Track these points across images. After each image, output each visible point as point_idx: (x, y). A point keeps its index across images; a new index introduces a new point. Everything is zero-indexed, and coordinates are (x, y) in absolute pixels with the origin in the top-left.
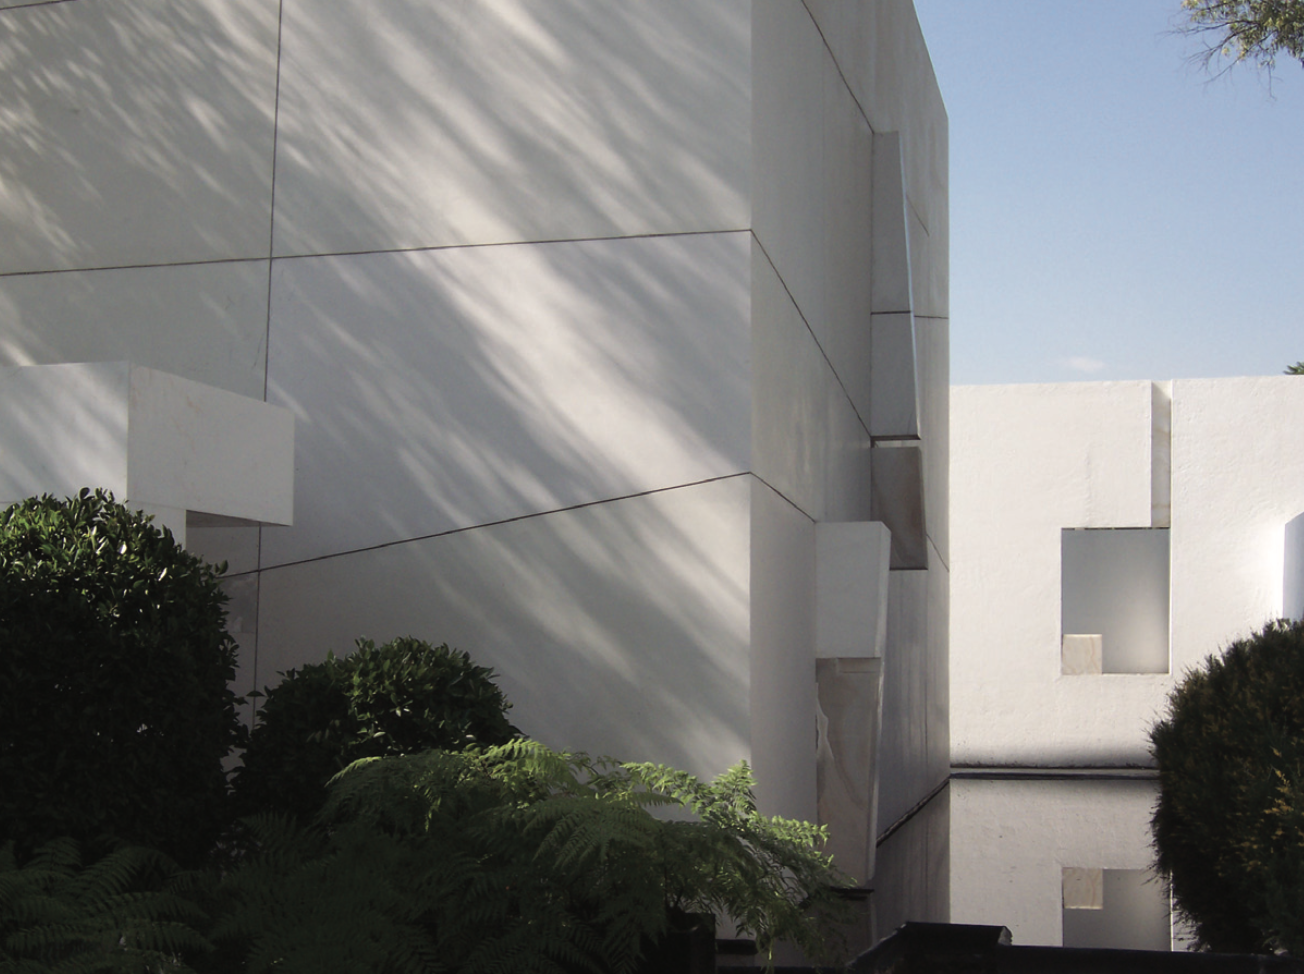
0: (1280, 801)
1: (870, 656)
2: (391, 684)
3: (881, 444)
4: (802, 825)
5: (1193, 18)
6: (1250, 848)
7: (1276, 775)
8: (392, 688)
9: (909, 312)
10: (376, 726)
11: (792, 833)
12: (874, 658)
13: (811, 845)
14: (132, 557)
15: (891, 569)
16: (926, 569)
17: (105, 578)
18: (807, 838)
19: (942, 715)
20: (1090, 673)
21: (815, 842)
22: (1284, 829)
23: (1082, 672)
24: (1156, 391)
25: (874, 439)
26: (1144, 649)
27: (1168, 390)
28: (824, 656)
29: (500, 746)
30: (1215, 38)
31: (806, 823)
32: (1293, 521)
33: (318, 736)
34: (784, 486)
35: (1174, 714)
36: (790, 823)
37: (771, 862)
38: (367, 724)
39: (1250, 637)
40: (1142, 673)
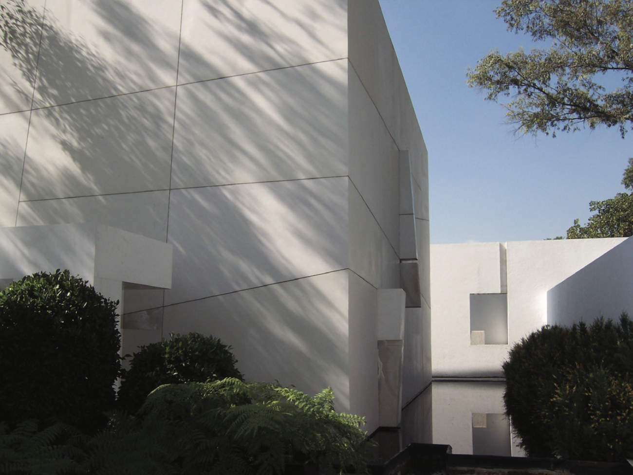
0: (556, 396)
1: (398, 339)
2: (182, 352)
3: (404, 262)
4: (354, 417)
5: (509, 119)
6: (545, 414)
7: (554, 385)
8: (182, 353)
9: (413, 214)
10: (175, 370)
11: (349, 420)
12: (400, 340)
13: (358, 426)
14: (73, 297)
15: (406, 307)
16: (420, 307)
17: (59, 306)
18: (356, 423)
19: (429, 359)
20: (480, 344)
21: (359, 425)
22: (558, 407)
23: (478, 344)
24: (501, 246)
25: (401, 260)
26: (499, 335)
27: (505, 245)
28: (381, 339)
29: (221, 381)
30: (517, 126)
31: (356, 416)
32: (550, 290)
33: (150, 374)
34: (363, 275)
35: (511, 358)
36: (348, 416)
37: (338, 435)
38: (171, 369)
39: (537, 331)
40: (499, 344)
